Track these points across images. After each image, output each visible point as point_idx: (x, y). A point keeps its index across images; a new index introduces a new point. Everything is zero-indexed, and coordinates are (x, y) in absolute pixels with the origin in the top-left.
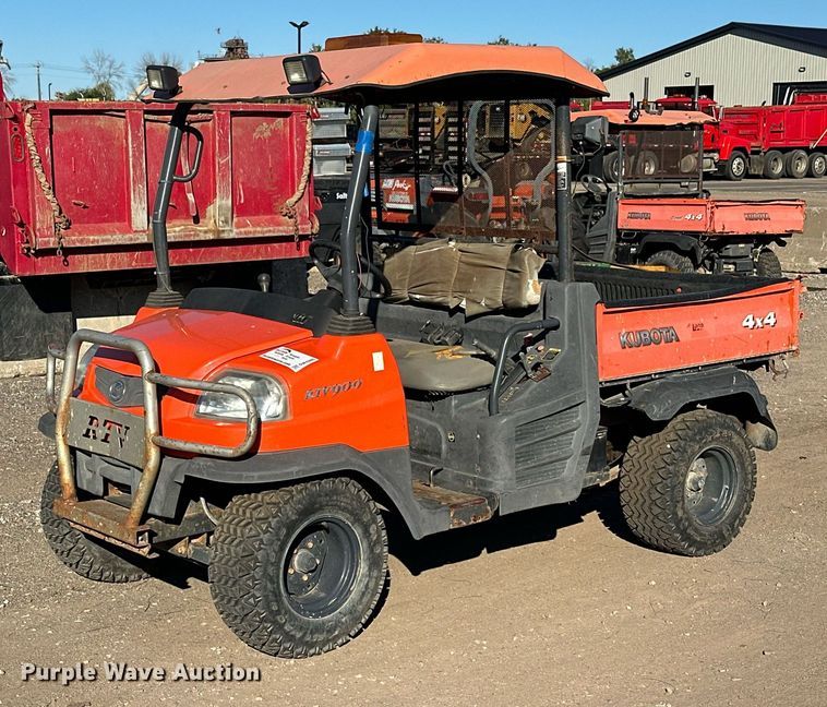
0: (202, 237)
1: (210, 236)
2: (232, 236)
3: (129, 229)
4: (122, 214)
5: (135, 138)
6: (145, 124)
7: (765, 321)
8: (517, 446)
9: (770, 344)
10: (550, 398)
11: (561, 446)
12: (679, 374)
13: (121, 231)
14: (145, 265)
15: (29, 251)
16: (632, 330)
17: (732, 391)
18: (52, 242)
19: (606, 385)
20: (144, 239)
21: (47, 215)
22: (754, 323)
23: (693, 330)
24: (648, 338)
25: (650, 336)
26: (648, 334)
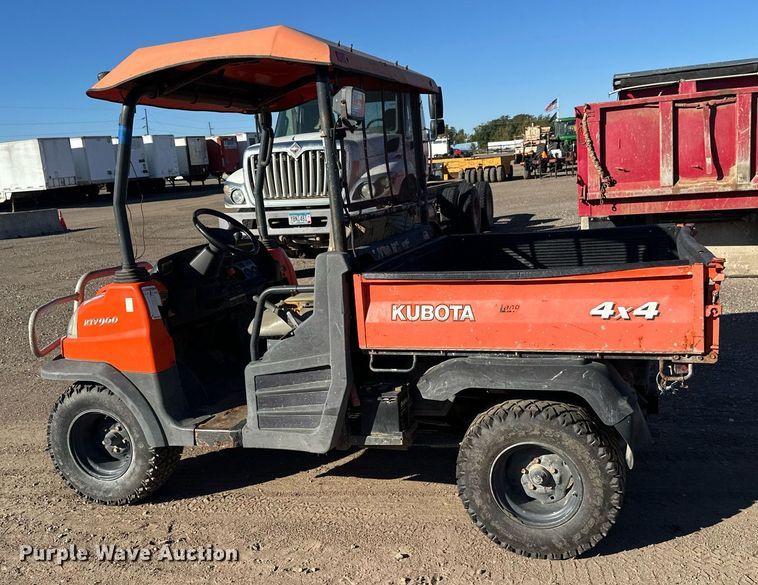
0: (721, 189)
1: (729, 189)
2: (749, 188)
3: (658, 186)
5: (665, 121)
6: (676, 110)
7: (636, 312)
8: (258, 392)
9: (644, 341)
10: (293, 356)
11: (313, 401)
12: (487, 356)
13: (652, 187)
14: (676, 210)
15: (584, 201)
16: (410, 303)
17: (545, 387)
18: (598, 195)
19: (380, 353)
20: (669, 192)
21: (595, 178)
22: (612, 312)
23: (501, 311)
24: (430, 312)
25: (434, 312)
26: (431, 308)
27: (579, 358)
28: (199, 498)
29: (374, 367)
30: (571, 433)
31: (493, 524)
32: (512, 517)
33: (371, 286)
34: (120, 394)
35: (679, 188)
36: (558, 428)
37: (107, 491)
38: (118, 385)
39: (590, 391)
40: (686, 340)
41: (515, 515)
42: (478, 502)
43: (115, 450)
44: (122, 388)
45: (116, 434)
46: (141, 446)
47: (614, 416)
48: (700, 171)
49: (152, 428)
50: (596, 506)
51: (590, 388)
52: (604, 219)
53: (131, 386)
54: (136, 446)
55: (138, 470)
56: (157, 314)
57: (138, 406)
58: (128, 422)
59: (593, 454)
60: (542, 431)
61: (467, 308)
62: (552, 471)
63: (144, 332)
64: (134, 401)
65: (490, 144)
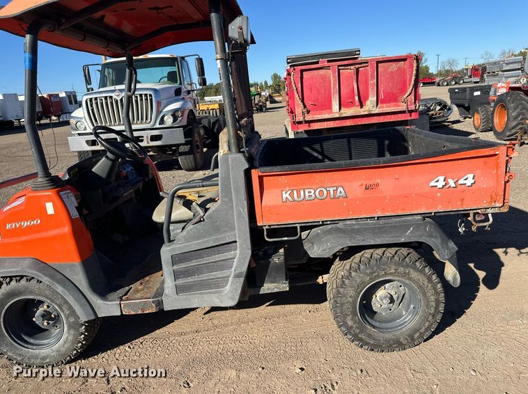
0: (363, 113)
1: (366, 113)
2: (376, 112)
3: (332, 112)
4: (330, 107)
5: (334, 77)
6: (339, 70)
7: (461, 182)
8: (175, 267)
9: (465, 202)
10: (204, 237)
11: (221, 268)
12: (353, 222)
13: (329, 113)
14: (340, 125)
15: (294, 122)
16: (296, 188)
17: (403, 240)
18: (301, 119)
19: (272, 227)
20: (337, 116)
21: (299, 109)
22: (444, 183)
23: (366, 189)
24: (312, 194)
25: (315, 193)
26: (313, 191)
27: (419, 217)
28: (121, 347)
29: (269, 238)
30: (415, 268)
31: (360, 336)
32: (373, 329)
33: (264, 178)
34: (49, 282)
35: (342, 114)
36: (407, 266)
37: (44, 358)
38: (45, 275)
39: (433, 239)
40: (492, 198)
41: (374, 327)
42: (350, 323)
43: (45, 324)
44: (50, 278)
45: (45, 311)
46: (72, 320)
47: (447, 254)
48: (352, 104)
49: (81, 305)
50: (430, 314)
51: (432, 237)
52: (302, 132)
53: (58, 274)
54: (67, 319)
55: (70, 338)
56: (75, 214)
57: (68, 290)
58: (58, 302)
59: (430, 279)
60: (396, 270)
61: (340, 189)
62: (393, 293)
63: (67, 229)
64: (64, 287)
65: (205, 98)
